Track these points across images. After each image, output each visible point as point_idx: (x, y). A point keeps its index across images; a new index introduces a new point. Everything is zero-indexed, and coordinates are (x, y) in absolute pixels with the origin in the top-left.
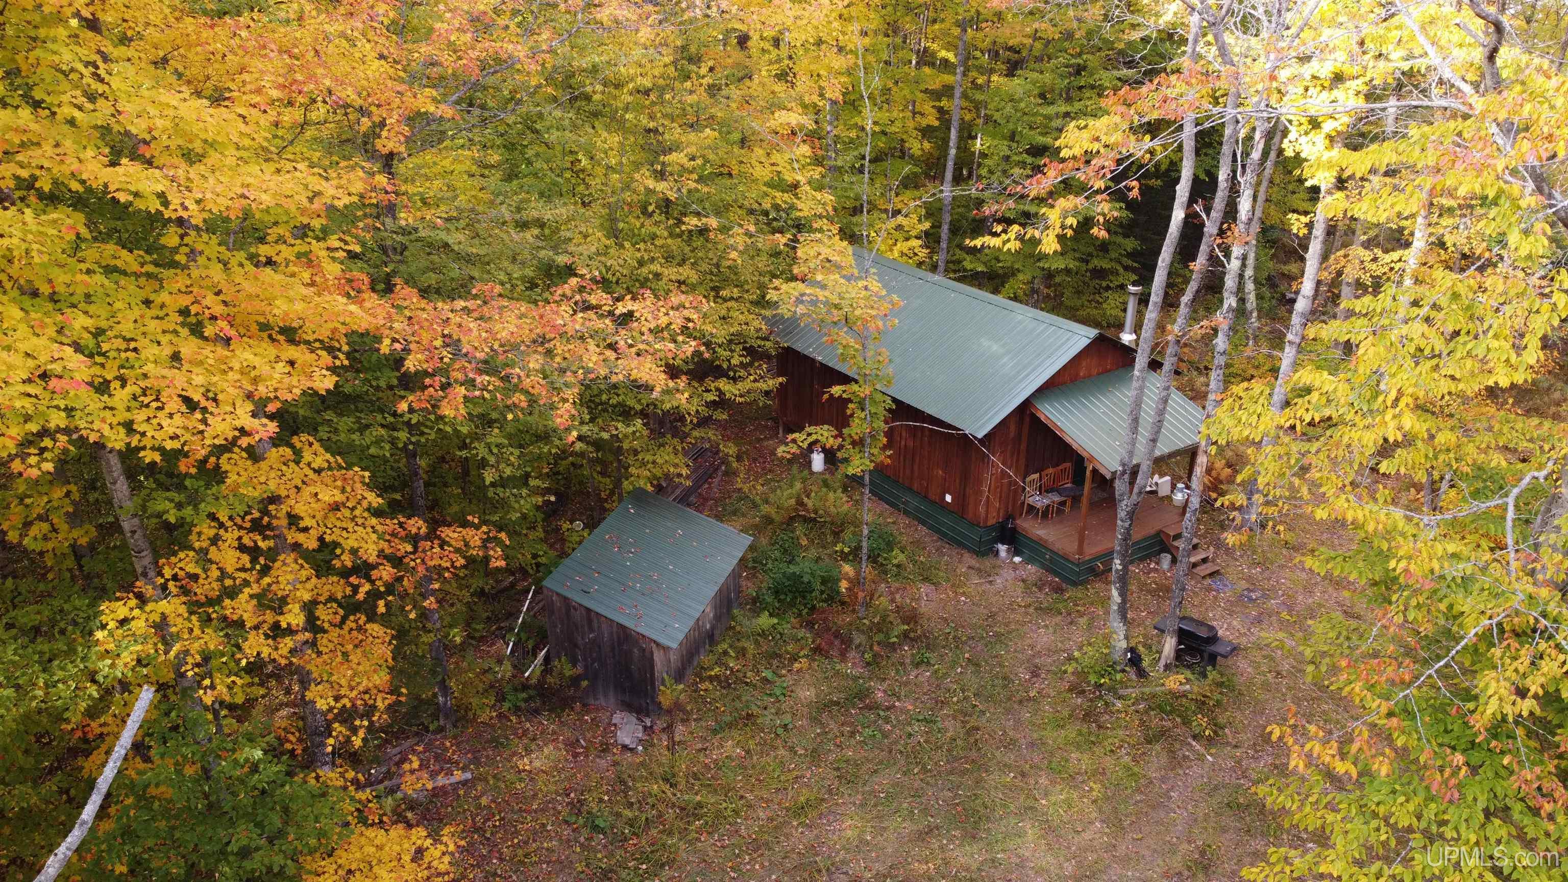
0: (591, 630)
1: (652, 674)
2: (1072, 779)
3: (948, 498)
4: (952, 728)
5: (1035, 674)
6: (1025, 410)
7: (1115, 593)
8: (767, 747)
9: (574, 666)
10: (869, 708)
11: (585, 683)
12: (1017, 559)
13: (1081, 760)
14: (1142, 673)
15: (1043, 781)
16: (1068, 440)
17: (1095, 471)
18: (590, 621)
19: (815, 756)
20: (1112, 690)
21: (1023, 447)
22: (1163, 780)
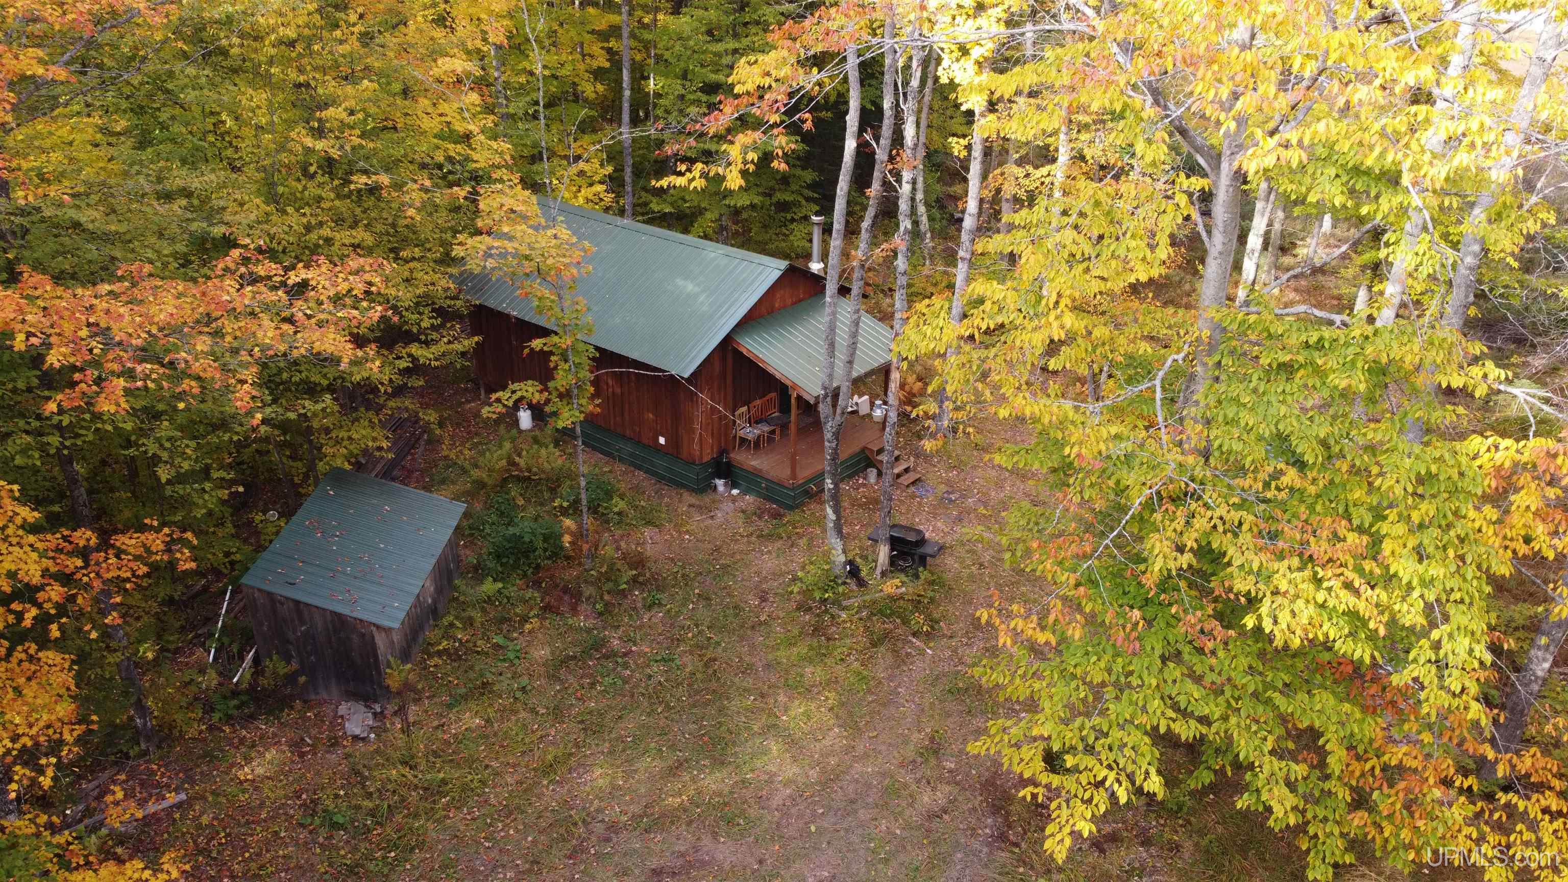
0: (302, 622)
1: (376, 656)
2: (808, 692)
3: (662, 440)
4: (690, 663)
5: (763, 599)
6: (727, 346)
7: (829, 511)
8: (506, 713)
9: (288, 662)
10: (606, 657)
11: (302, 679)
12: (735, 492)
13: (813, 673)
14: (861, 583)
15: (782, 698)
16: (771, 370)
17: (799, 398)
18: (299, 613)
19: (557, 713)
20: (836, 603)
21: (729, 381)
22: (891, 678)
